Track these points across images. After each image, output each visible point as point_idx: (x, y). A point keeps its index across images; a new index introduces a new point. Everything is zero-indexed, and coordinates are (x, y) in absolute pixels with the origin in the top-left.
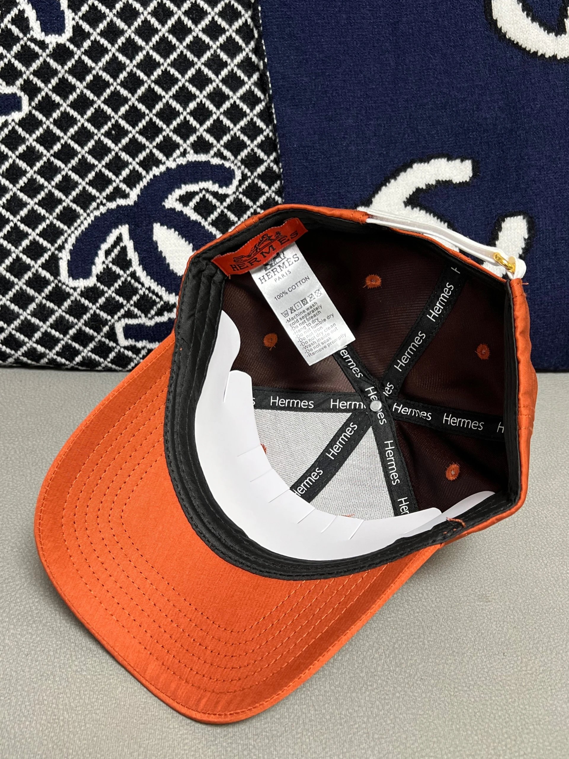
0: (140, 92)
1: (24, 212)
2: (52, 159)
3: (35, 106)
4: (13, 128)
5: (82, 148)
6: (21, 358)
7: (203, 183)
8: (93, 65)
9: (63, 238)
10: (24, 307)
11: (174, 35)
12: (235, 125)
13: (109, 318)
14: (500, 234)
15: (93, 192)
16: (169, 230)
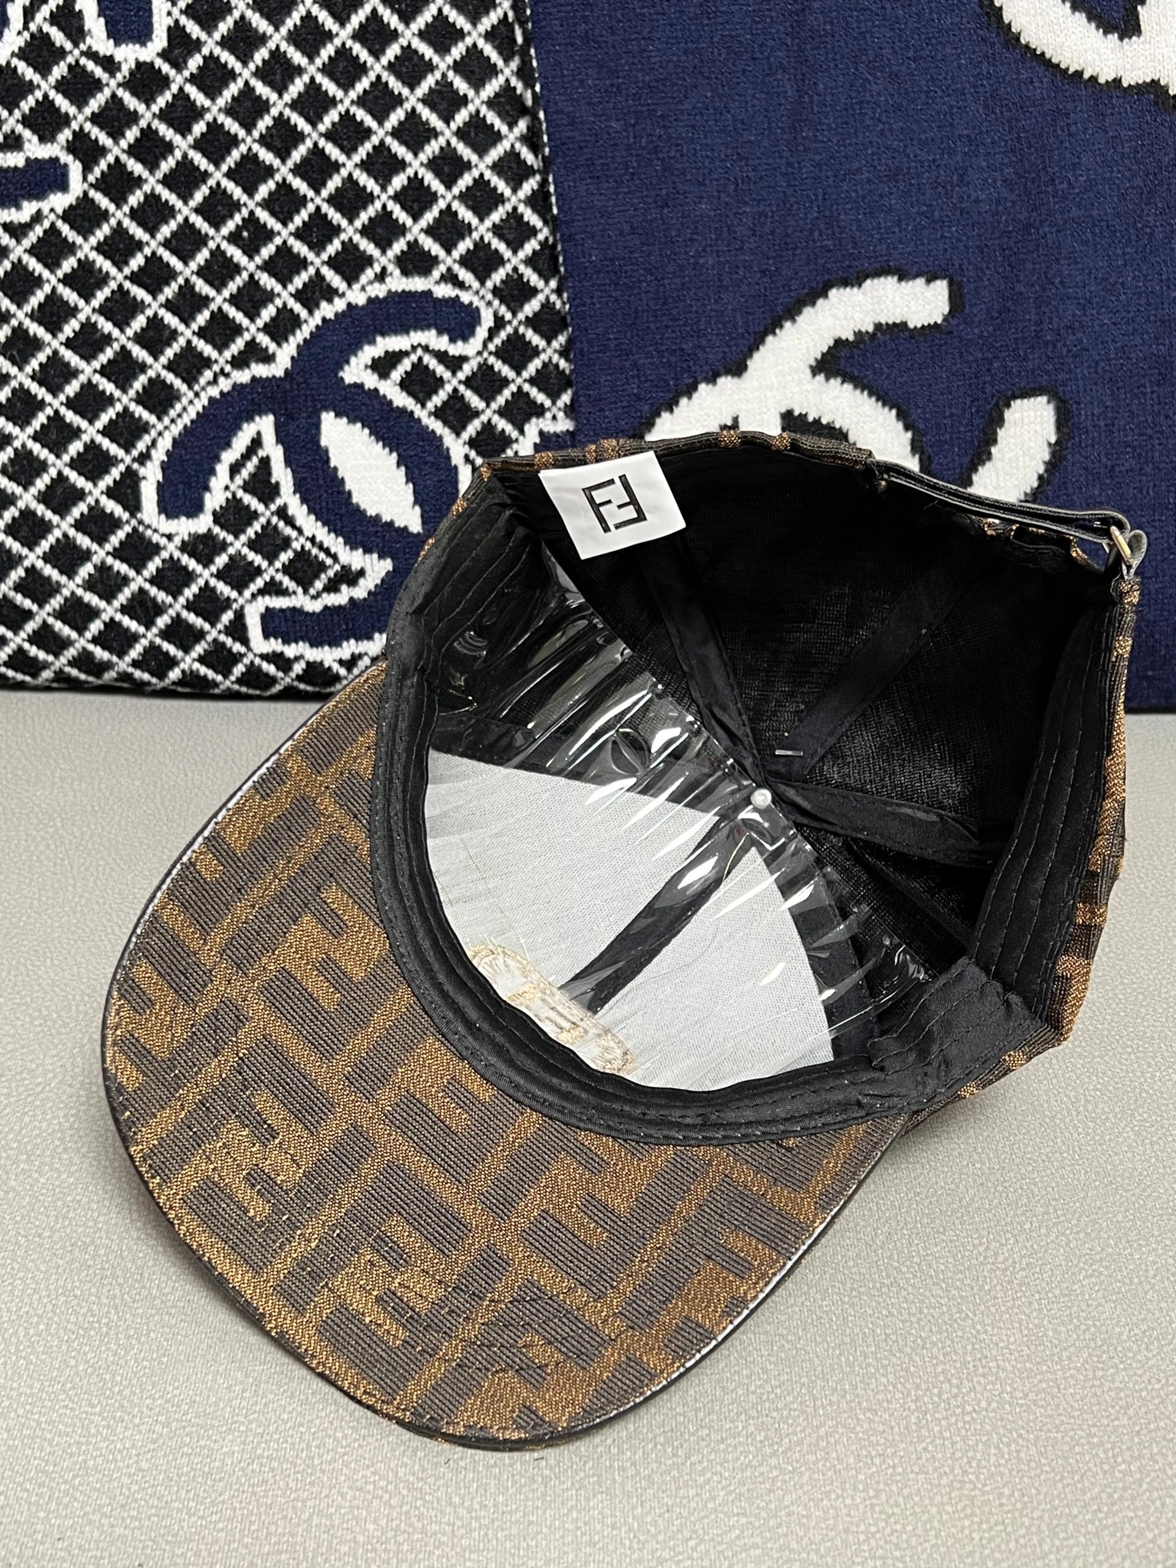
0: (297, 155)
1: (72, 389)
2: (127, 285)
3: (94, 182)
4: (53, 224)
5: (186, 264)
6: (67, 669)
7: (419, 333)
8: (207, 103)
9: (147, 439)
10: (69, 571)
11: (364, 43)
12: (482, 220)
13: (234, 594)
14: (1001, 433)
15: (207, 350)
16: (351, 426)
